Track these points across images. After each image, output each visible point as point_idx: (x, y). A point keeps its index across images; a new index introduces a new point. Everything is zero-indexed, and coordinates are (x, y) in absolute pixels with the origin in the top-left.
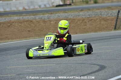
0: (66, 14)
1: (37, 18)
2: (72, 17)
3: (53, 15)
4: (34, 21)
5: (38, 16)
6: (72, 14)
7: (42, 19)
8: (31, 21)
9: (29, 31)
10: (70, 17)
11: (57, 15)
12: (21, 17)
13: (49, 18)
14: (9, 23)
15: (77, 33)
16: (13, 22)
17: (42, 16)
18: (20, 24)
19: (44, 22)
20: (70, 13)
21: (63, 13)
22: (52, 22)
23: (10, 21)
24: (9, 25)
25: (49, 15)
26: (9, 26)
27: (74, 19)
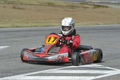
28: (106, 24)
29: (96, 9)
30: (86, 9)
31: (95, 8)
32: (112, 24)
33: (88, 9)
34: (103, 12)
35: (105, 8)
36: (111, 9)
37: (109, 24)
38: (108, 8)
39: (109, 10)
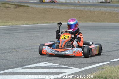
0: (106, 8)
1: (86, 9)
2: (109, 11)
3: (97, 8)
4: (84, 10)
5: (87, 8)
6: (110, 9)
7: (89, 10)
8: (82, 11)
9: (80, 17)
10: (108, 11)
11: (99, 8)
12: (76, 8)
13: (94, 10)
14: (67, 10)
15: (111, 22)
16: (70, 10)
17: (89, 8)
18: (74, 12)
19: (91, 12)
20: (108, 8)
21: (104, 8)
22: (96, 13)
23: (68, 9)
24: (67, 11)
25: (94, 8)
26: (67, 13)
27: (110, 13)
28: (35, 24)
29: (18, 9)
30: (8, 9)
31: (16, 7)
32: (40, 23)
33: (10, 9)
34: (25, 12)
35: (26, 8)
36: (32, 9)
37: (37, 24)
38: (29, 8)
39: (30, 9)
